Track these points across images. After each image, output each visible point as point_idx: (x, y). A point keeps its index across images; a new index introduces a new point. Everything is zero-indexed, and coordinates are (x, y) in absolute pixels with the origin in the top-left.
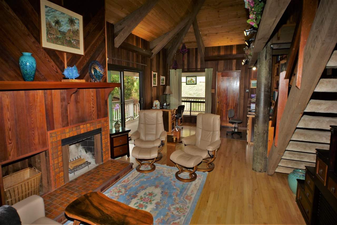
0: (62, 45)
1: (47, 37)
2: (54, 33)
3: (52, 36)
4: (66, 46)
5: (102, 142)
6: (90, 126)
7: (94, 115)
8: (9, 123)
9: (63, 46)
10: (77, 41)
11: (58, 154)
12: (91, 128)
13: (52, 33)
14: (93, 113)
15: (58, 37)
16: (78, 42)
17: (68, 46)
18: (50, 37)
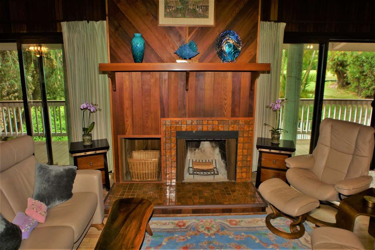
0: (182, 18)
1: (165, 12)
2: (174, 4)
3: (171, 10)
4: (188, 17)
5: (238, 153)
6: (218, 124)
7: (225, 111)
8: (128, 102)
9: (185, 19)
10: (205, 7)
11: (172, 146)
12: (219, 128)
13: (171, 5)
14: (224, 108)
15: (177, 9)
16: (207, 8)
17: (190, 17)
18: (168, 10)
